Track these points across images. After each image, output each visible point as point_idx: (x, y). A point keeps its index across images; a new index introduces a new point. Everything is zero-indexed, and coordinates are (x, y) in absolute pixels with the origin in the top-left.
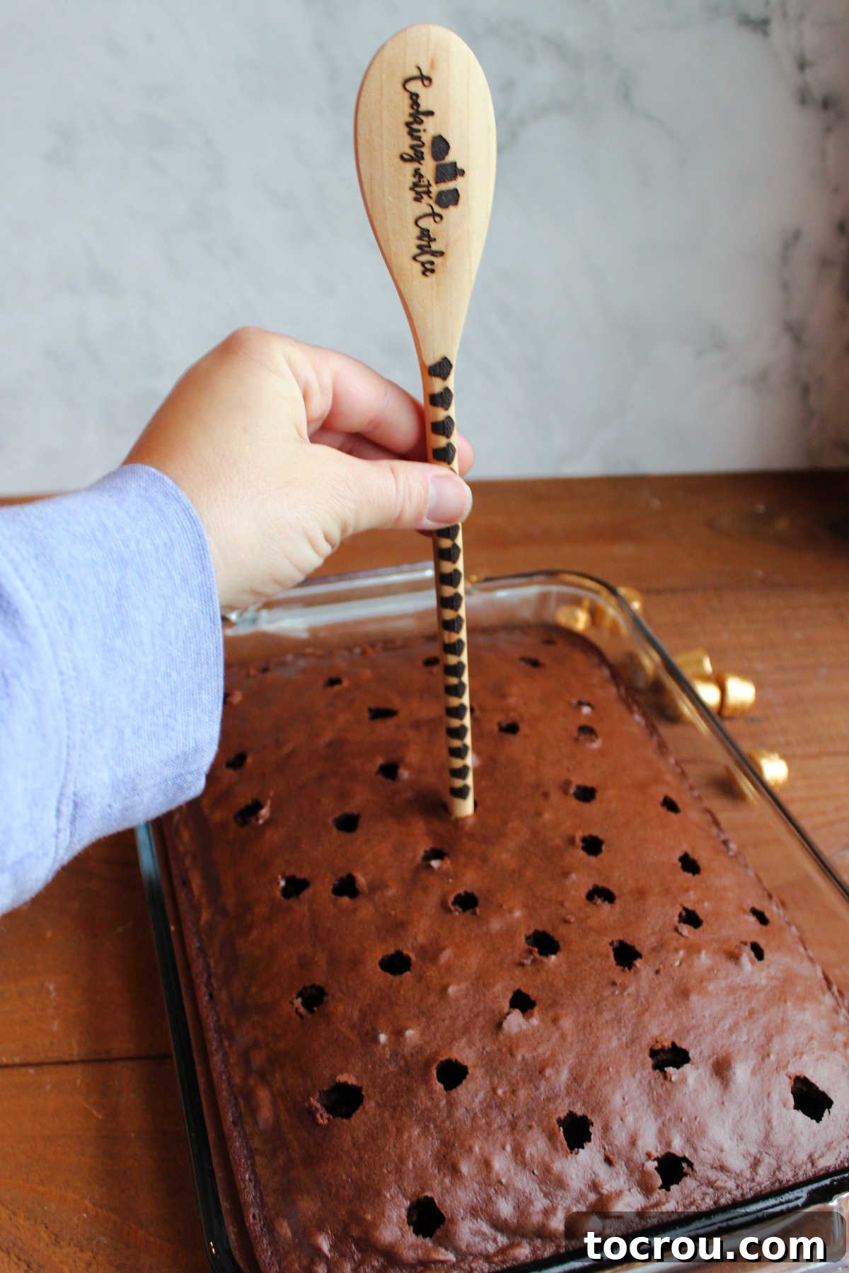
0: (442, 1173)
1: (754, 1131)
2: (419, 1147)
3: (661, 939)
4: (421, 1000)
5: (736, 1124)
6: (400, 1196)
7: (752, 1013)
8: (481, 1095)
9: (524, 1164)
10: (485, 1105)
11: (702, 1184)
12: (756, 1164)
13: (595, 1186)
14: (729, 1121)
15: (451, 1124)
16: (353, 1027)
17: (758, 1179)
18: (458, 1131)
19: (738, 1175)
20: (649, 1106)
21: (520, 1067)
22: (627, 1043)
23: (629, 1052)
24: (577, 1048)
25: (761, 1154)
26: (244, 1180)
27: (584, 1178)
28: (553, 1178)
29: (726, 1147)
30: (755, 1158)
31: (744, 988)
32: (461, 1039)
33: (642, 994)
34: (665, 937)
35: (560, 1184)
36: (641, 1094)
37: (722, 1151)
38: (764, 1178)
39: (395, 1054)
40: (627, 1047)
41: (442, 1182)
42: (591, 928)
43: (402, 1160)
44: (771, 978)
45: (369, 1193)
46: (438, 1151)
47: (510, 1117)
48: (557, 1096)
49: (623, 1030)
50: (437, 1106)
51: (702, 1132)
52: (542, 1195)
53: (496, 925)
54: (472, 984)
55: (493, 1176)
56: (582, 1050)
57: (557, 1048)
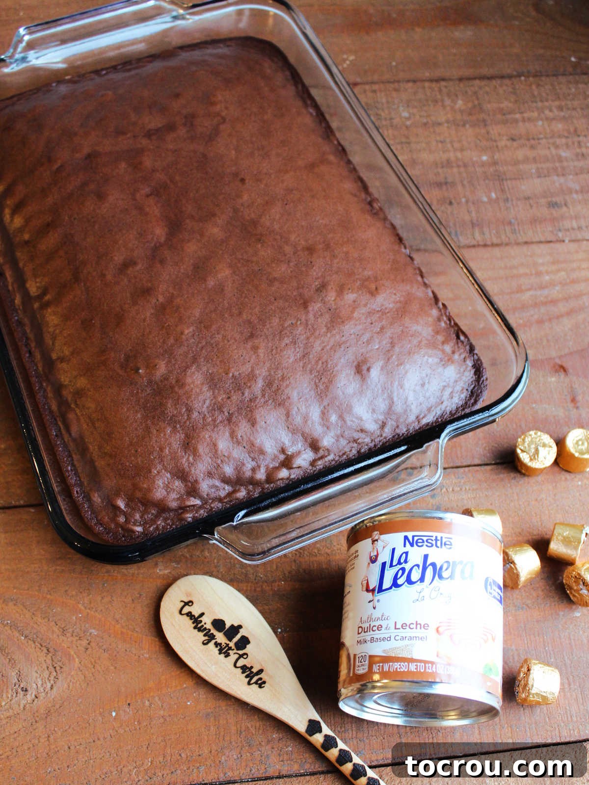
0: (187, 454)
1: (382, 405)
2: (172, 440)
3: (323, 282)
4: (164, 342)
5: (371, 403)
6: (163, 471)
7: (382, 328)
8: (208, 402)
9: (238, 443)
10: (211, 408)
11: (350, 442)
12: (383, 425)
13: (283, 451)
14: (366, 401)
15: (190, 423)
16: (122, 367)
17: (384, 435)
18: (195, 427)
19: (372, 434)
20: (315, 398)
21: (231, 381)
22: (300, 358)
23: (301, 364)
24: (268, 365)
25: (387, 419)
26: (68, 471)
27: (276, 447)
28: (256, 449)
29: (364, 418)
30: (383, 422)
31: (378, 311)
32: (192, 366)
33: (309, 323)
34: (326, 280)
35: (262, 452)
36: (310, 390)
37: (362, 420)
38: (388, 433)
39: (150, 382)
40: (300, 361)
41: (188, 459)
42: (275, 279)
43: (161, 449)
44: (395, 302)
45: (144, 471)
46: (184, 441)
47: (226, 414)
48: (256, 398)
49: (298, 350)
50: (180, 412)
51: (349, 409)
52: (251, 459)
53: (211, 283)
54: (197, 327)
55: (219, 452)
56: (271, 366)
57: (254, 366)
